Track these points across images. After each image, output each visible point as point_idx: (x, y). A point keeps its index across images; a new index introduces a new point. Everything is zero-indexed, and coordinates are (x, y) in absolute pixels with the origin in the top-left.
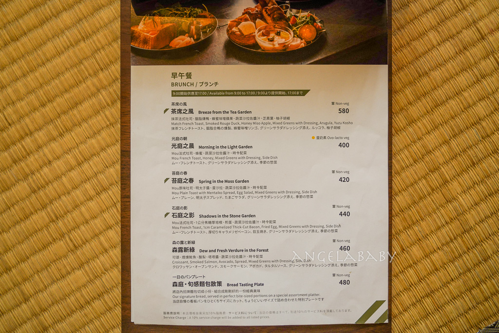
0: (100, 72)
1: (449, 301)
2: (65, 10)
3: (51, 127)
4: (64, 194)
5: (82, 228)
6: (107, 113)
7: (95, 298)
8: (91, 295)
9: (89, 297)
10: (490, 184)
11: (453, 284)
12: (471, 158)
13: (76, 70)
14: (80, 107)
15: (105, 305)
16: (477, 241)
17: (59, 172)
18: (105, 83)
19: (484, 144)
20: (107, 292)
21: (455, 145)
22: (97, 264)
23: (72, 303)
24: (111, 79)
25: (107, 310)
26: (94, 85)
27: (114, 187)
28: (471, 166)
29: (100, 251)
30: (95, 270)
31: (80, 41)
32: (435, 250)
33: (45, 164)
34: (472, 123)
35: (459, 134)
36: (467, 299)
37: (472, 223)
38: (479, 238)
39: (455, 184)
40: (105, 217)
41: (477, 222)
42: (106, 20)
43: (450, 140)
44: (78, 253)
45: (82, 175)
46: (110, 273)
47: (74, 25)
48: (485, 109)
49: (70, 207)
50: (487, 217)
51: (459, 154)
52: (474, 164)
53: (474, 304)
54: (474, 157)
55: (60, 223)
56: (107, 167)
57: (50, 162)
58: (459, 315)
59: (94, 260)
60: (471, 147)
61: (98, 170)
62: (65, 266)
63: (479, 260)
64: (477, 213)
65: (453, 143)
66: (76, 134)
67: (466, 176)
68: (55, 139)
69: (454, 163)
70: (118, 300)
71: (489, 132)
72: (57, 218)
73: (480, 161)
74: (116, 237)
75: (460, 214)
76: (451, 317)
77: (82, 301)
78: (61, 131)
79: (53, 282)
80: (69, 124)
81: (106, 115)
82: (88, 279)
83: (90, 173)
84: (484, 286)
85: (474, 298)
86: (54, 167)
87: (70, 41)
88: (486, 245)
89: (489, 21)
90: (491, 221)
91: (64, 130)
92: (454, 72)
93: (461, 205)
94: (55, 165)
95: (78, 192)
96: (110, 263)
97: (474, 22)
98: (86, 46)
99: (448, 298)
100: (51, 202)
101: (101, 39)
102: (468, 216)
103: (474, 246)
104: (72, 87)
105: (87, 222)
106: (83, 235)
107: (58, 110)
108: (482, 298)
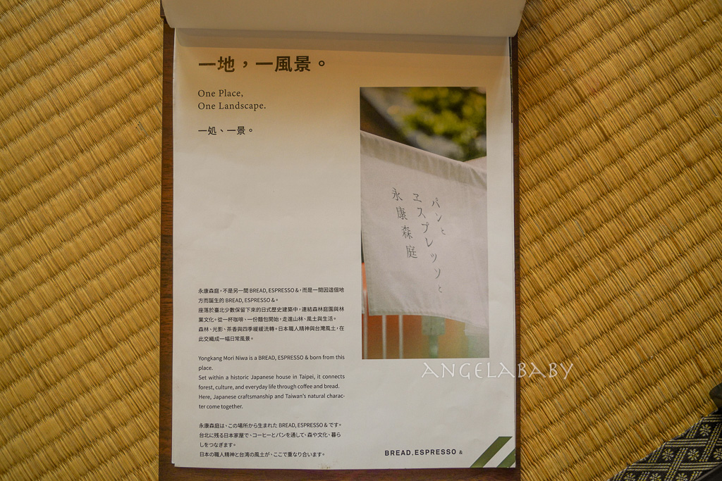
0: (80, 154)
1: (548, 451)
2: (34, 74)
3: (14, 227)
4: (32, 316)
5: (56, 359)
6: (89, 207)
7: (73, 454)
8: (67, 450)
9: (65, 452)
10: (599, 293)
11: (553, 428)
12: (572, 259)
13: (47, 153)
14: (53, 201)
15: (86, 463)
16: (583, 370)
17: (26, 286)
18: (87, 168)
19: (589, 240)
20: (88, 445)
21: (551, 242)
22: (75, 407)
23: (42, 462)
24: (93, 164)
25: (89, 470)
26: (71, 171)
27: (98, 304)
28: (573, 270)
29: (80, 390)
30: (73, 415)
31: (53, 115)
32: (527, 384)
33: (7, 277)
34: (572, 213)
35: (556, 227)
36: (571, 448)
37: (575, 346)
38: (585, 366)
39: (552, 293)
40: (86, 344)
41: (582, 345)
42: (87, 87)
43: (543, 235)
44: (50, 394)
45: (56, 290)
46: (93, 420)
47: (45, 93)
48: (588, 192)
49: (40, 333)
50: (595, 338)
51: (556, 255)
52: (576, 267)
53: (581, 456)
54: (575, 257)
55: (26, 354)
56: (89, 279)
57: (13, 274)
58: (562, 470)
59: (71, 403)
60: (572, 244)
61: (77, 282)
62: (32, 412)
63: (586, 396)
64: (582, 334)
65: (548, 240)
66: (48, 237)
67: (566, 283)
68: (20, 243)
69: (549, 266)
70: (103, 456)
71: (595, 224)
72: (22, 348)
73: (584, 263)
74: (101, 372)
75: (559, 335)
76: (551, 473)
77: (55, 459)
78: (29, 233)
79: (17, 433)
80: (39, 223)
81: (87, 211)
82: (63, 428)
83: (66, 287)
84: (595, 430)
85: (581, 446)
86: (19, 279)
87: (40, 115)
88: (594, 376)
89: (590, 79)
90: (600, 343)
91: (33, 231)
92: (546, 145)
93: (560, 322)
94: (20, 278)
95: (50, 312)
96: (93, 406)
97: (571, 80)
98: (60, 121)
99: (545, 447)
100: (15, 326)
101: (81, 112)
102: (570, 337)
103: (579, 377)
104: (42, 174)
105: (63, 353)
106: (57, 370)
107: (25, 205)
108: (591, 447)
